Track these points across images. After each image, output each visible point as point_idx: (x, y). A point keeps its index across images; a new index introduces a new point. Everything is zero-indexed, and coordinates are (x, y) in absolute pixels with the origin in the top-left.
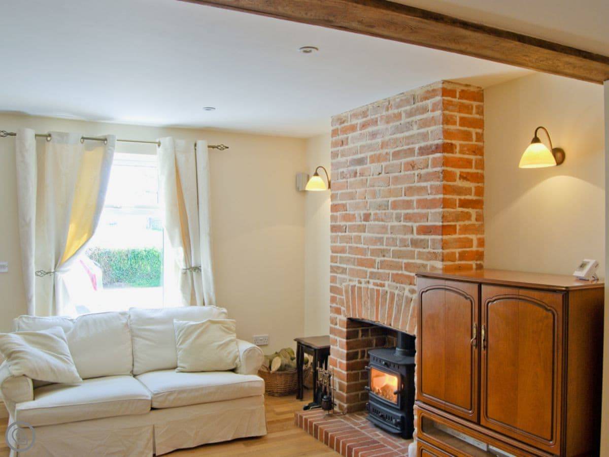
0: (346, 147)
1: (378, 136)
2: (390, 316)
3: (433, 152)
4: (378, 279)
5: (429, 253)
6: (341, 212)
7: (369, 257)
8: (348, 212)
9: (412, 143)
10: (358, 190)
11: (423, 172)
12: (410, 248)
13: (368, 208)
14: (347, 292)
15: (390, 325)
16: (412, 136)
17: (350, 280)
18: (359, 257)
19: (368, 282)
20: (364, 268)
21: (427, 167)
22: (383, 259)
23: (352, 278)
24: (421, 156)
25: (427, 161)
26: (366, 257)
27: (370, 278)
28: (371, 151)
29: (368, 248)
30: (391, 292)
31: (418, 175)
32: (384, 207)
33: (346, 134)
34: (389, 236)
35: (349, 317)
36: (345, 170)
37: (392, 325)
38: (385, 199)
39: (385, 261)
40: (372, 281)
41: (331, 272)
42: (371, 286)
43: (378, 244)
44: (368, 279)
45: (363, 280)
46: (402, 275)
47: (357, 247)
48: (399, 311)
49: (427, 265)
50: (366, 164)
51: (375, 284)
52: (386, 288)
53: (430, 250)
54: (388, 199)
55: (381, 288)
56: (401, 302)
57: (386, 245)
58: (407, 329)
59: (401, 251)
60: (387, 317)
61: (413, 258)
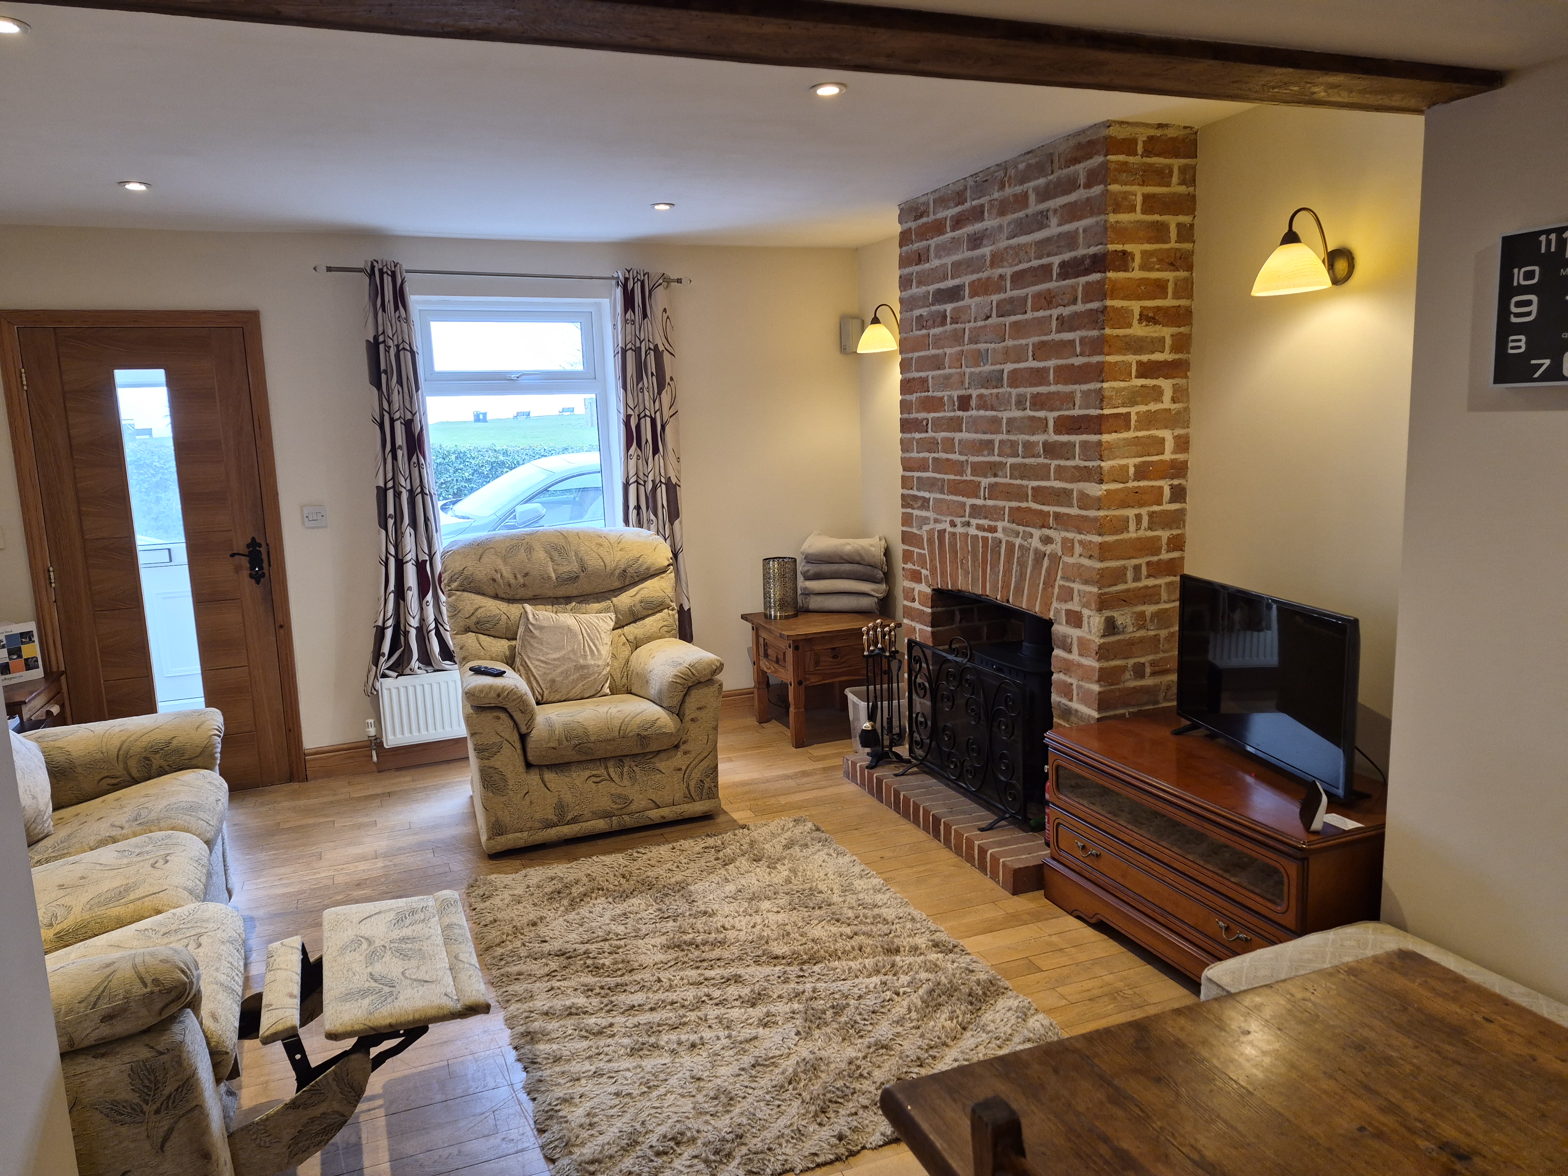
0: (927, 266)
1: (985, 242)
2: (1006, 585)
3: (1087, 272)
4: (986, 518)
5: (1077, 468)
6: (919, 394)
7: (970, 478)
8: (930, 394)
9: (1049, 255)
10: (948, 351)
11: (1067, 311)
12: (1041, 460)
13: (967, 386)
14: (930, 541)
15: (1008, 601)
16: (1048, 240)
17: (936, 521)
18: (952, 477)
19: (968, 524)
20: (960, 499)
21: (1074, 302)
22: (993, 480)
23: (939, 517)
24: (1064, 279)
25: (1074, 288)
26: (965, 478)
27: (971, 516)
28: (973, 272)
29: (967, 461)
30: (1007, 541)
31: (1057, 319)
32: (994, 383)
33: (927, 240)
34: (1004, 437)
35: (935, 587)
36: (924, 311)
37: (1011, 600)
38: (998, 367)
39: (996, 484)
40: (974, 522)
41: (903, 506)
42: (973, 531)
43: (986, 453)
44: (967, 519)
45: (958, 520)
46: (1029, 509)
47: (948, 460)
48: (1022, 576)
49: (1072, 490)
50: (963, 299)
51: (979, 527)
52: (999, 535)
53: (1078, 462)
54: (1002, 367)
55: (990, 535)
56: (1025, 558)
57: (999, 455)
58: (1037, 609)
59: (1025, 465)
60: (1002, 588)
61: (1048, 478)
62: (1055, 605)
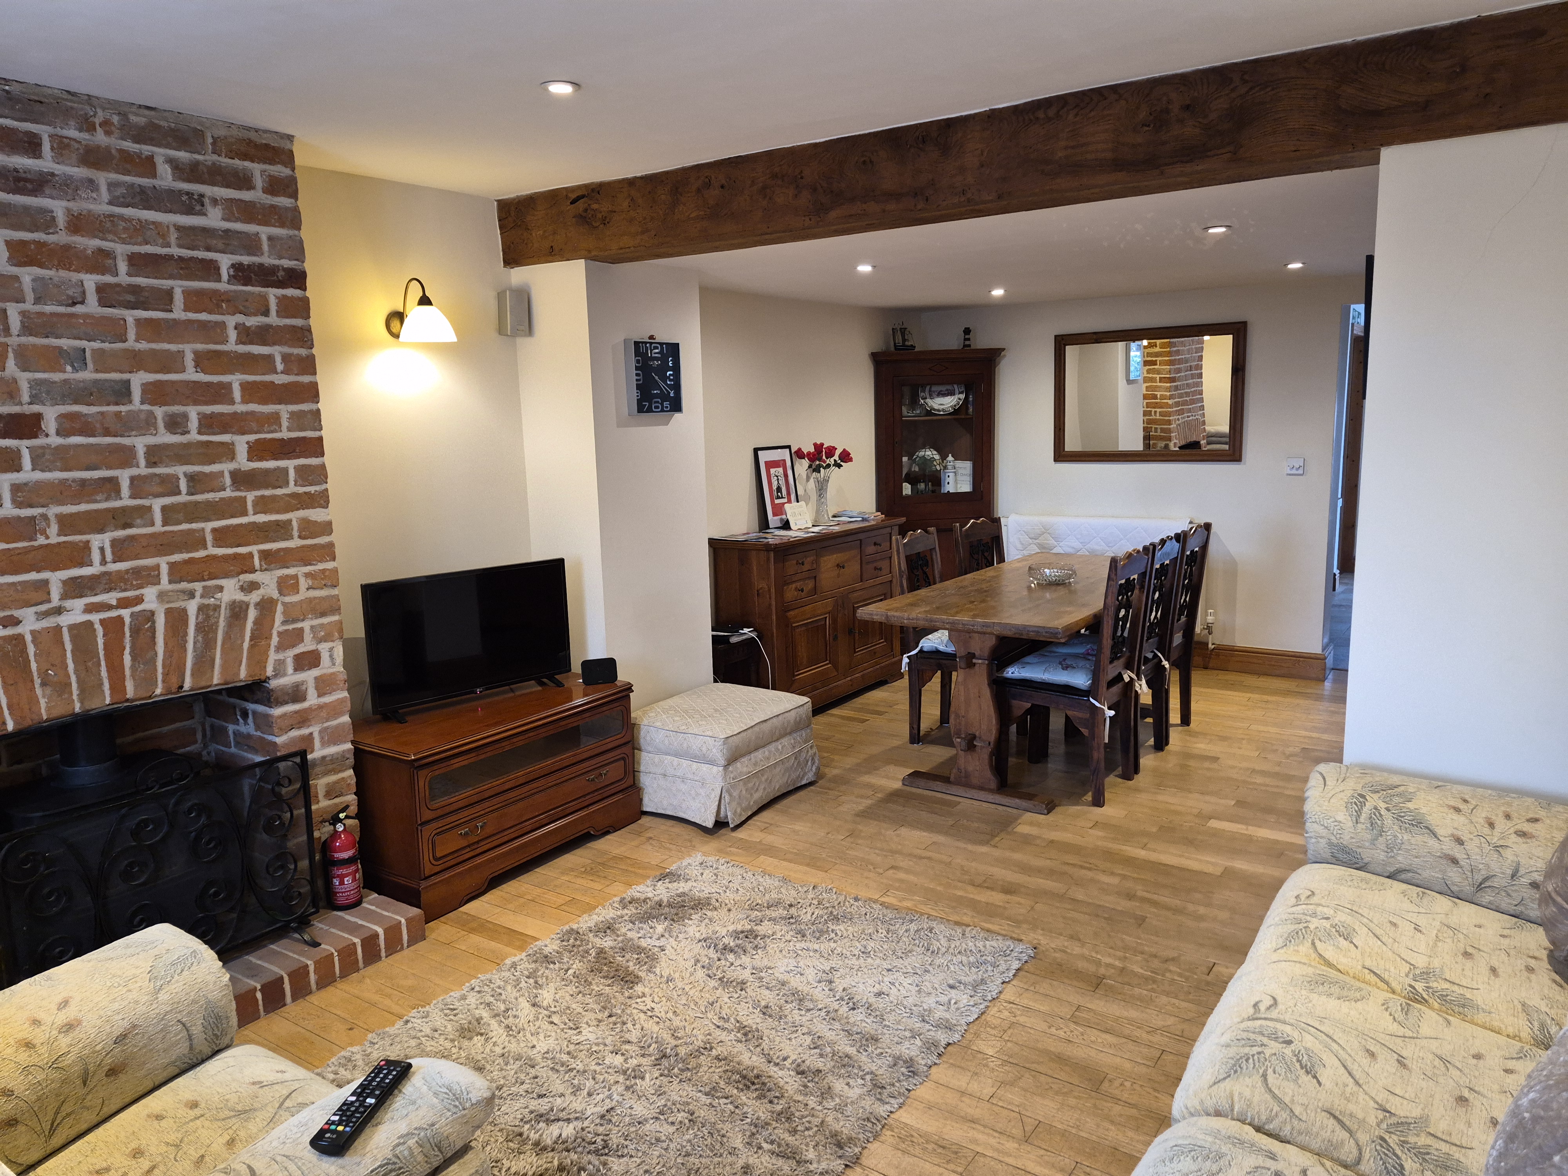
1: (47, 190)
2: (175, 666)
4: (110, 590)
5: (294, 495)
7: (55, 539)
11: (252, 321)
12: (228, 493)
13: (26, 399)
15: (180, 689)
16: (205, 230)
19: (59, 611)
20: (32, 576)
21: (265, 312)
22: (121, 533)
24: (245, 285)
26: (41, 541)
27: (65, 597)
29: (44, 516)
30: (168, 612)
31: (236, 328)
32: (107, 398)
34: (142, 470)
38: (114, 376)
39: (132, 538)
40: (76, 604)
42: (73, 618)
43: (99, 497)
44: (55, 603)
45: (27, 613)
46: (210, 558)
49: (290, 521)
51: (92, 608)
52: (150, 605)
53: (292, 488)
54: (126, 376)
55: (126, 613)
57: (133, 496)
58: (243, 674)
59: (197, 503)
60: (166, 675)
62: (273, 656)
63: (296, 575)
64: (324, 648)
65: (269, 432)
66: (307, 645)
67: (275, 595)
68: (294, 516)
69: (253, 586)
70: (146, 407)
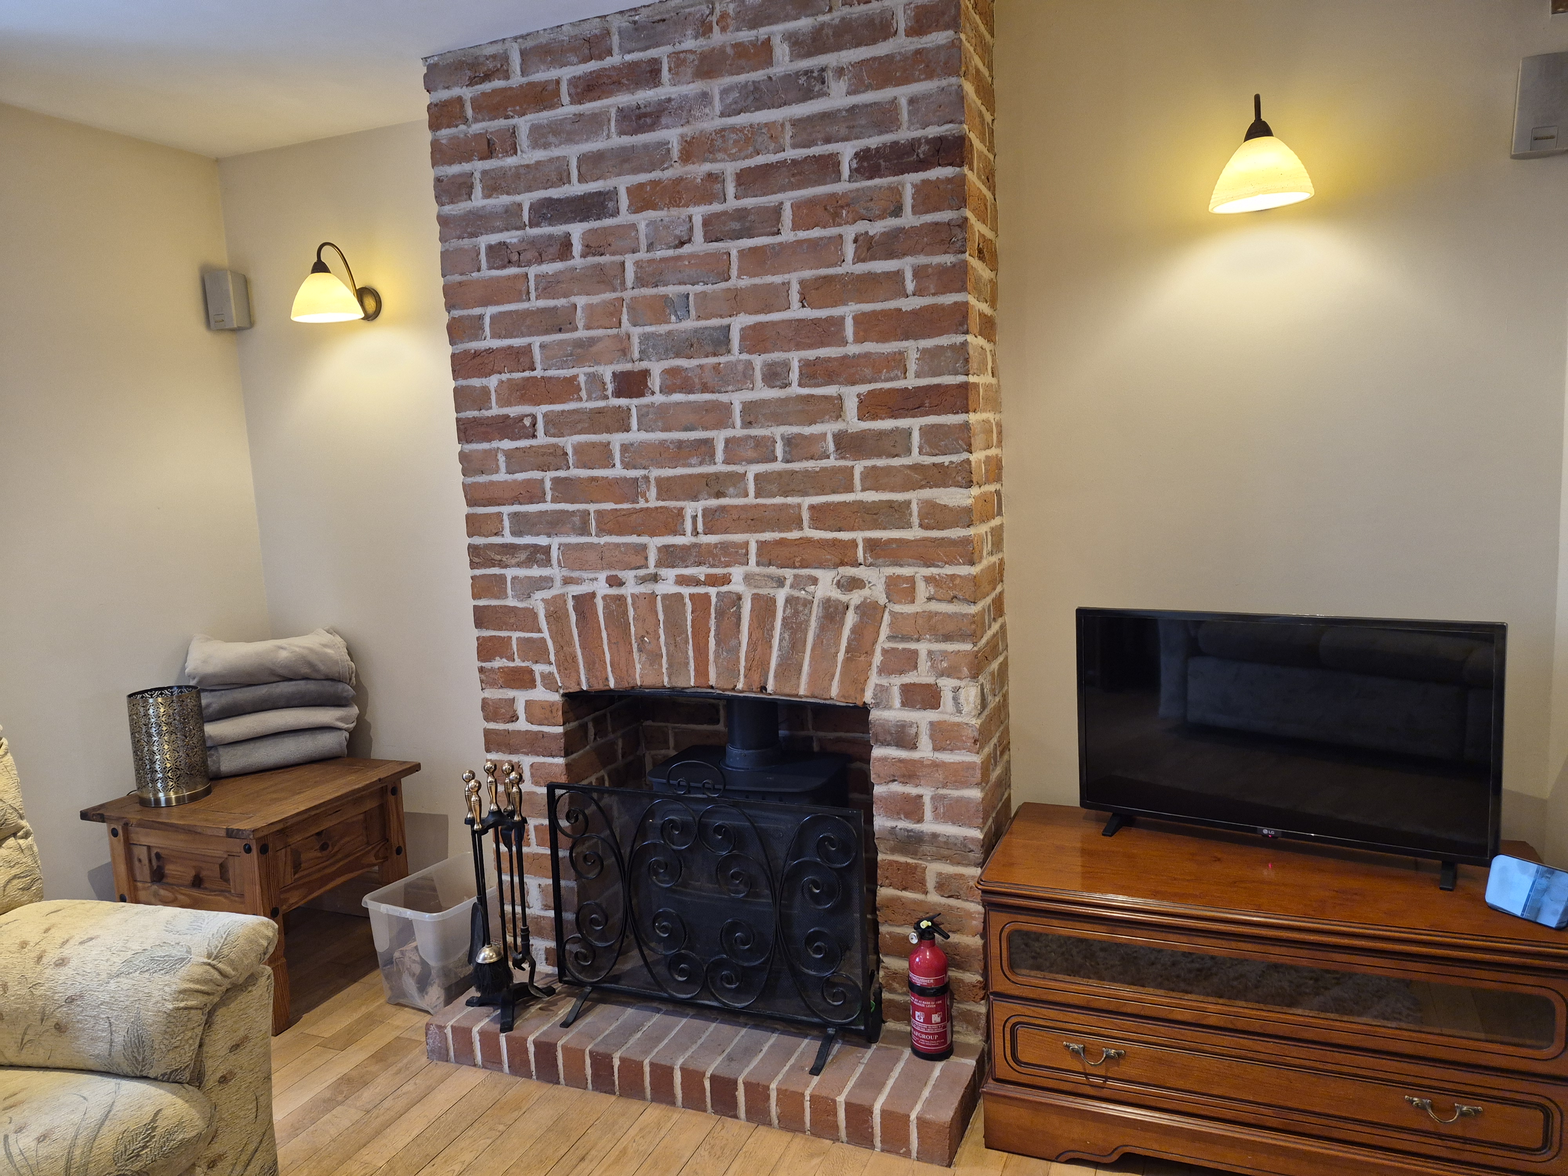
0: (511, 161)
1: (664, 120)
2: (758, 664)
3: (923, 165)
4: (700, 564)
5: (916, 467)
6: (505, 377)
7: (653, 503)
8: (538, 373)
9: (828, 140)
10: (581, 301)
11: (877, 228)
12: (832, 462)
13: (636, 355)
14: (556, 615)
15: (763, 688)
16: (826, 117)
17: (567, 581)
18: (609, 506)
19: (655, 578)
20: (634, 539)
21: (897, 211)
22: (714, 503)
23: (575, 574)
24: (871, 178)
25: (896, 192)
26: (642, 504)
27: (659, 564)
28: (636, 171)
29: (646, 478)
30: (756, 598)
31: (856, 241)
32: (710, 349)
33: (507, 117)
34: (739, 432)
35: (574, 689)
36: (511, 237)
37: (770, 687)
38: (715, 322)
39: (723, 509)
40: (669, 574)
41: (473, 565)
42: (667, 587)
43: (694, 461)
44: (652, 570)
45: (629, 576)
46: (808, 541)
47: (593, 479)
48: (795, 645)
49: (908, 503)
50: (616, 213)
51: (681, 581)
52: (737, 586)
53: (915, 457)
54: (725, 321)
55: (713, 591)
56: (802, 618)
57: (726, 462)
58: (835, 692)
59: (793, 473)
60: (748, 669)
61: (850, 489)
62: (874, 679)
63: (913, 577)
64: (947, 684)
65: (886, 380)
66: (922, 676)
67: (882, 600)
68: (915, 497)
69: (855, 584)
70: (745, 356)
